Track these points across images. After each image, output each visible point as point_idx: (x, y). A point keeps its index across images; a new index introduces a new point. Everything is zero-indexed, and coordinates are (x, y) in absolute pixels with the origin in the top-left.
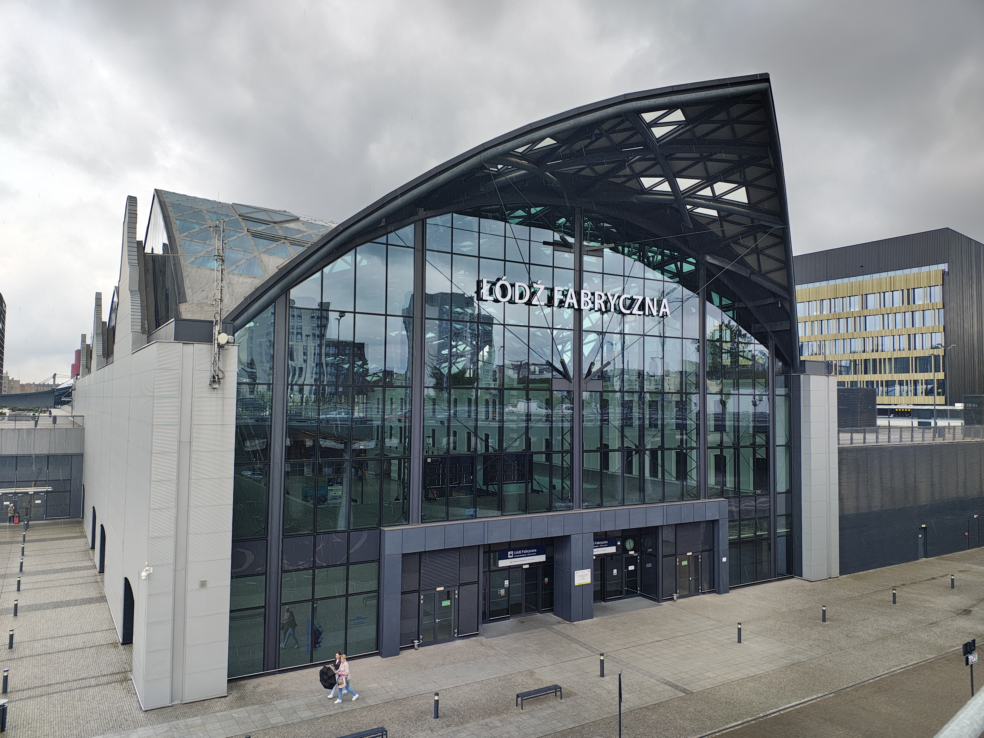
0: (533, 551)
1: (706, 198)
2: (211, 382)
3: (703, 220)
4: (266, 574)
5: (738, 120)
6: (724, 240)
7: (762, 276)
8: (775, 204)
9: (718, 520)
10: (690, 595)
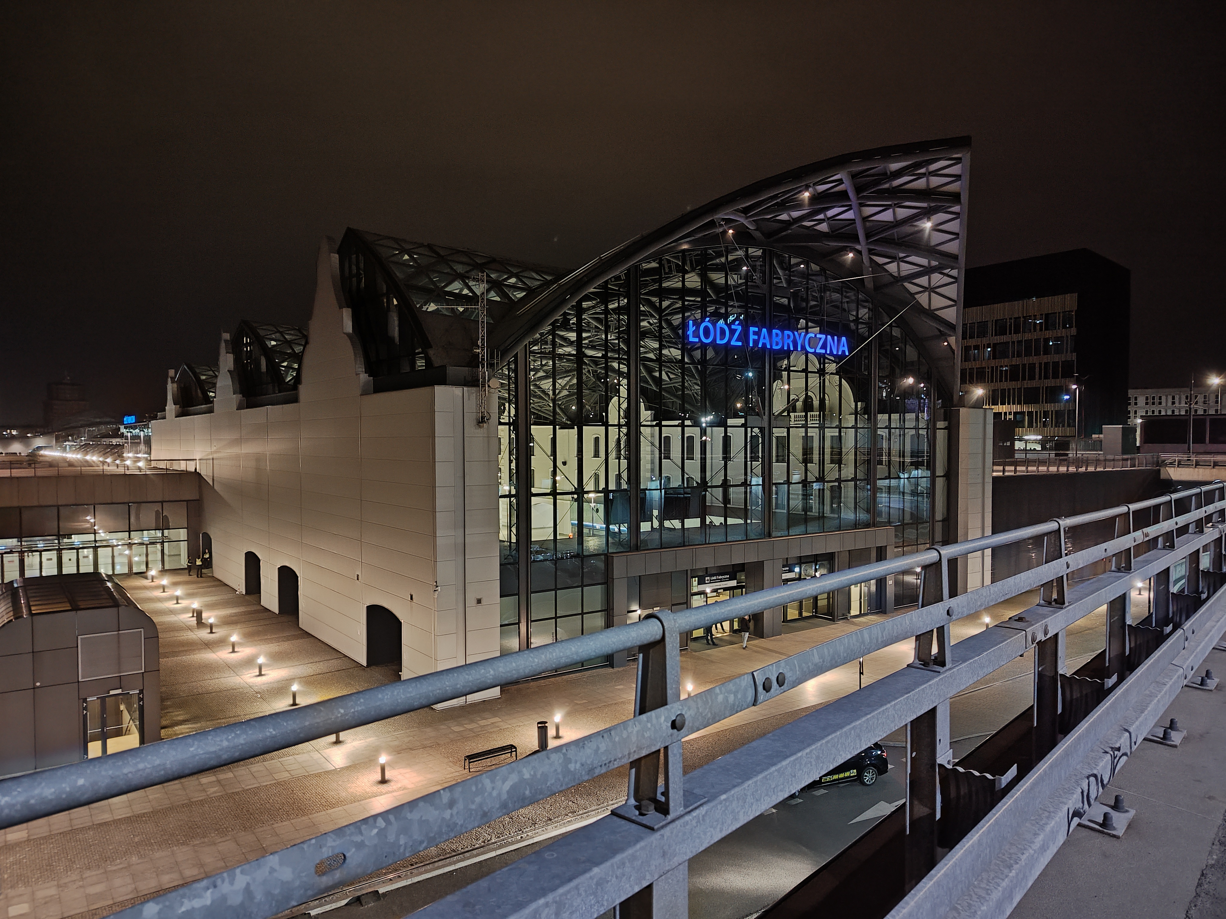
0: (726, 576)
1: (889, 242)
2: (479, 422)
3: (881, 260)
4: (518, 594)
5: (935, 173)
6: (899, 279)
7: (931, 314)
8: (953, 247)
9: (886, 546)
10: (861, 615)
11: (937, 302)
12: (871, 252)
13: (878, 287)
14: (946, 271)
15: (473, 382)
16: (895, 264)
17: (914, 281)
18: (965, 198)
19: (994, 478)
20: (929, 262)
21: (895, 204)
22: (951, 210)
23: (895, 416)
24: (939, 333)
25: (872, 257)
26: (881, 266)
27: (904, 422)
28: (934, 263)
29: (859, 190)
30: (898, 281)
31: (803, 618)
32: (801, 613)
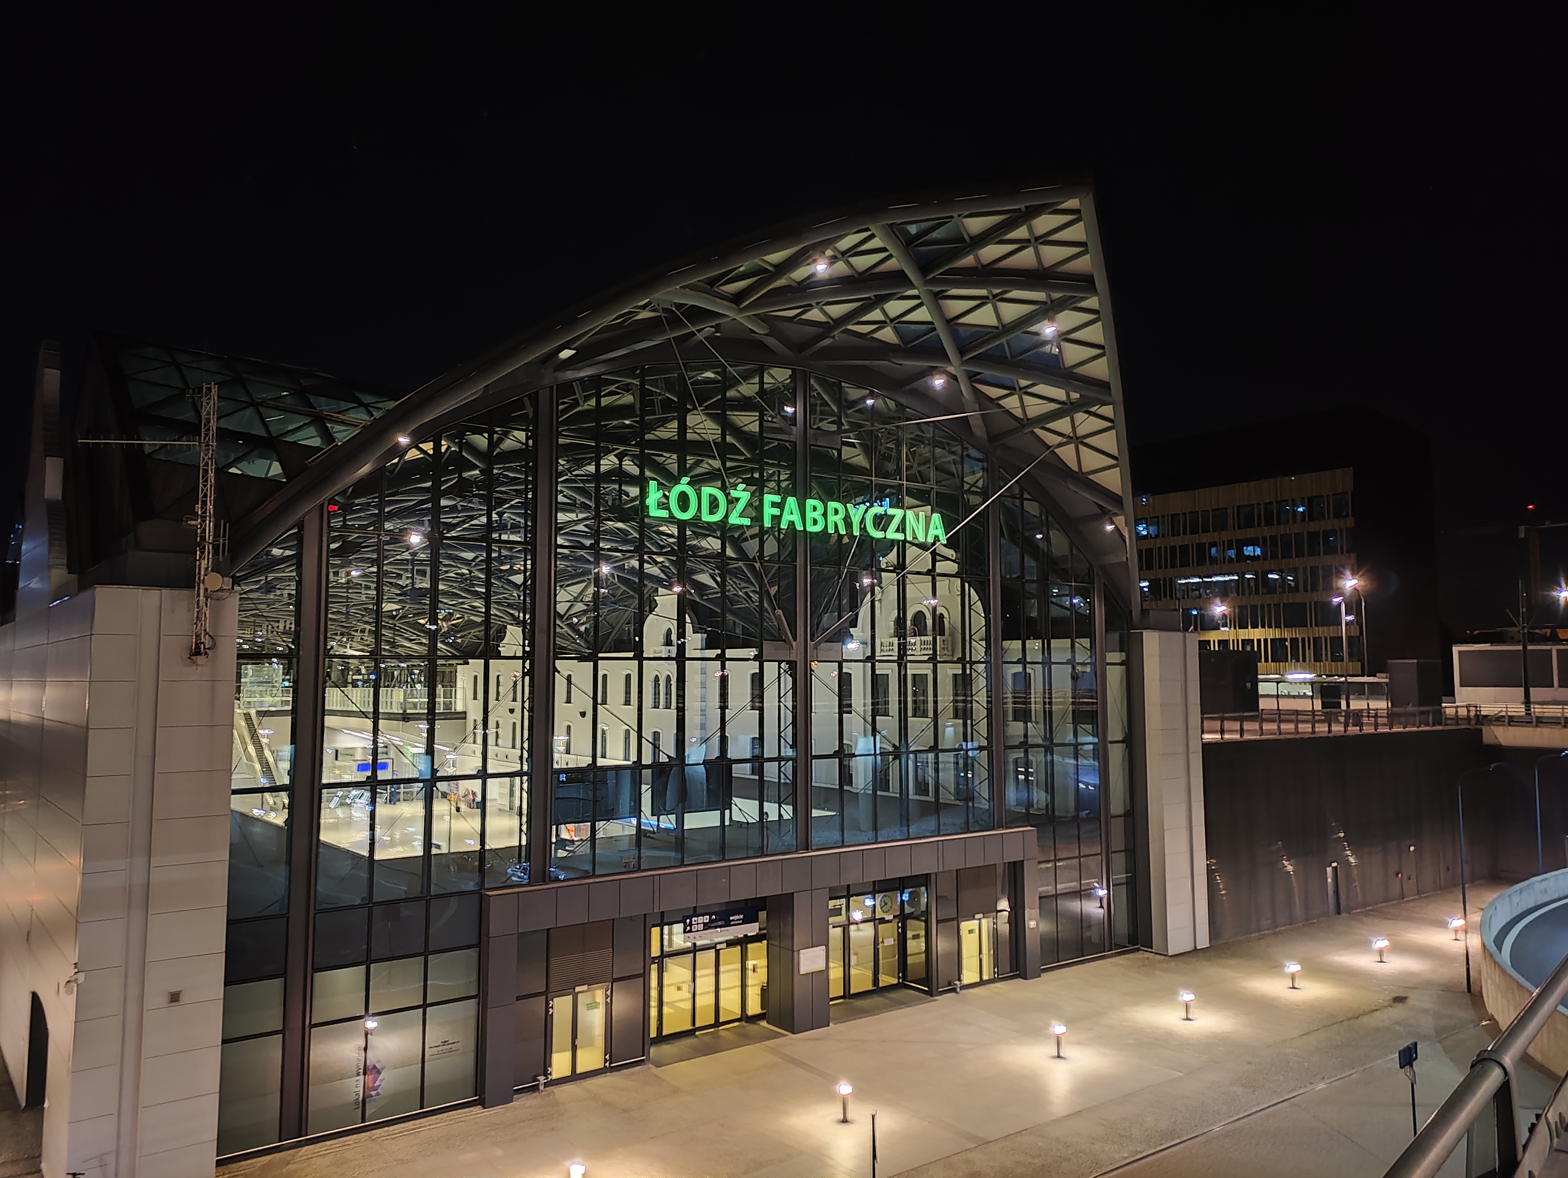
1: (997, 359)
3: (994, 392)
4: (283, 974)
5: (1044, 239)
6: (1025, 423)
7: (1082, 479)
8: (1101, 369)
9: (1023, 861)
10: (982, 983)
11: (1091, 461)
12: (972, 377)
13: (995, 437)
14: (1093, 409)
15: (185, 580)
16: (1015, 398)
17: (1047, 426)
18: (1101, 282)
19: (1207, 747)
20: (1068, 395)
21: (994, 296)
22: (1084, 304)
23: (1034, 645)
24: (1099, 511)
25: (974, 384)
26: (994, 402)
27: (1049, 653)
28: (1075, 396)
29: (925, 267)
30: (1024, 426)
31: (877, 990)
32: (876, 981)
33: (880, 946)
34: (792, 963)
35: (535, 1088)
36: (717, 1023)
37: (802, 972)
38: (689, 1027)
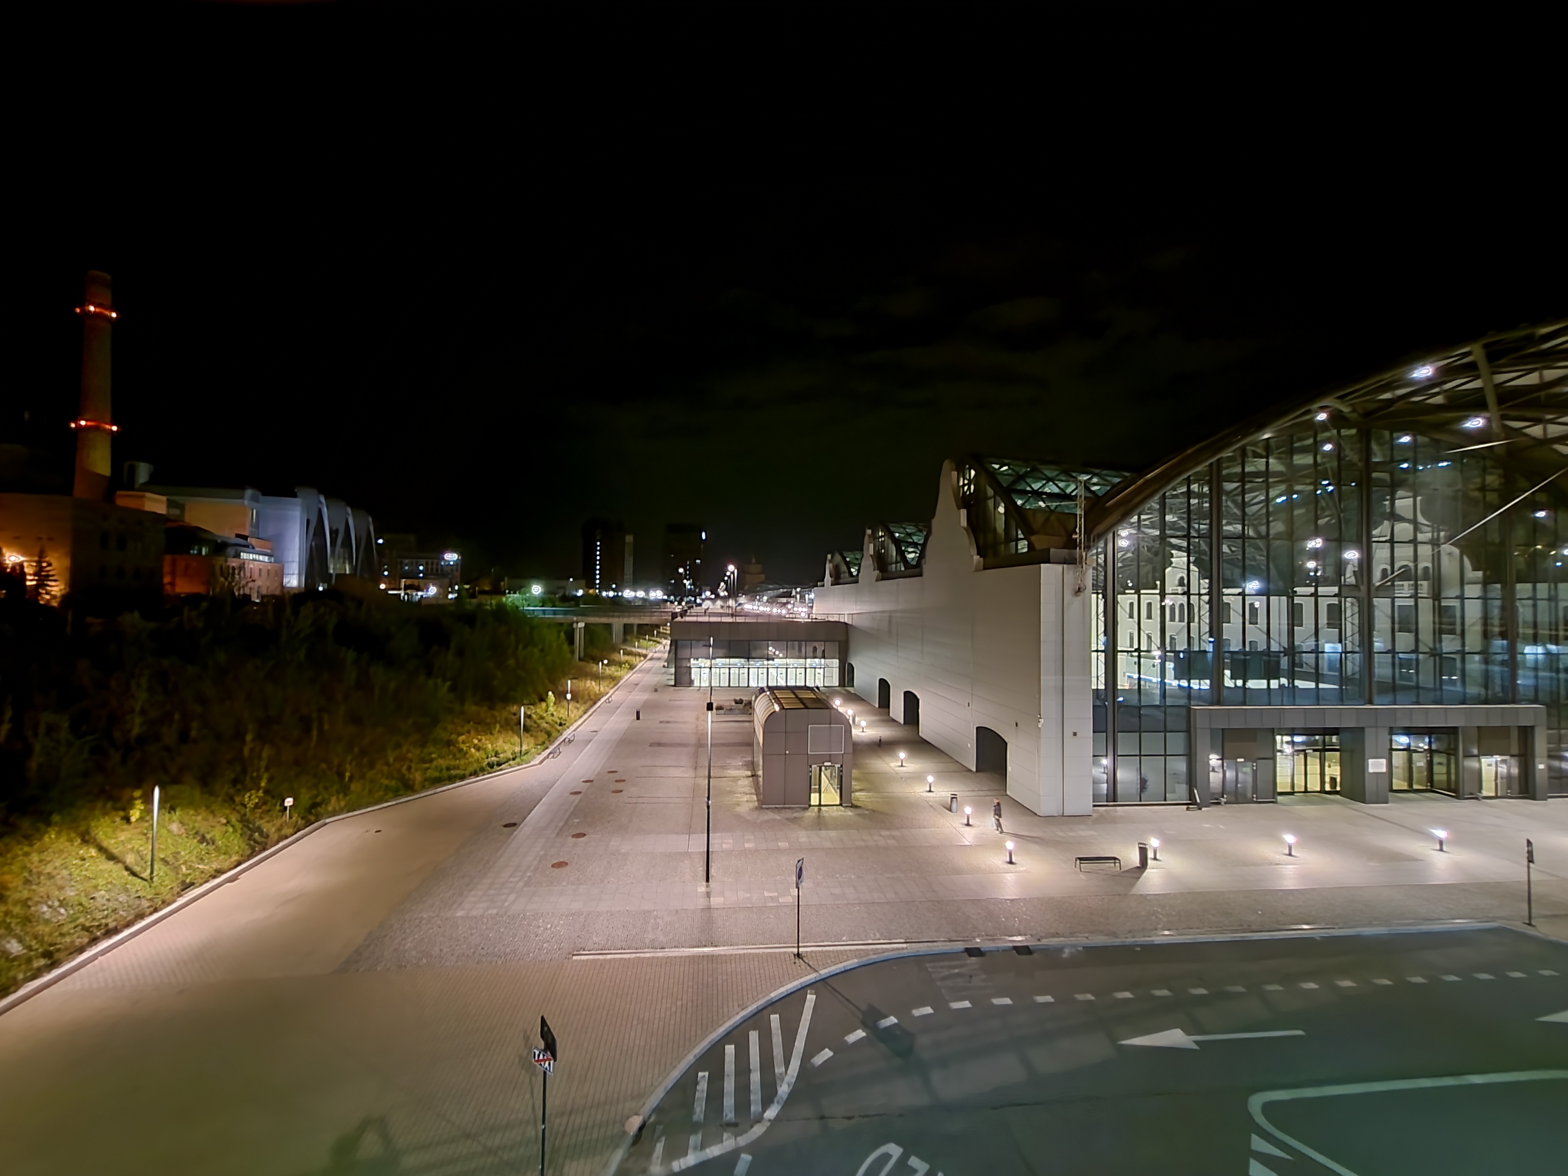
1: (1532, 404)
2: (1077, 592)
3: (1518, 425)
4: (1106, 732)
6: (1546, 442)
9: (1532, 727)
10: (1496, 797)
12: (1504, 418)
13: (1515, 453)
15: (1071, 561)
21: (1544, 367)
25: (1505, 422)
26: (1519, 431)
29: (1496, 357)
30: (1543, 444)
31: (1411, 790)
32: (1410, 784)
33: (1414, 766)
34: (1363, 767)
35: (1219, 804)
36: (1306, 791)
37: (1371, 770)
38: (1289, 790)
